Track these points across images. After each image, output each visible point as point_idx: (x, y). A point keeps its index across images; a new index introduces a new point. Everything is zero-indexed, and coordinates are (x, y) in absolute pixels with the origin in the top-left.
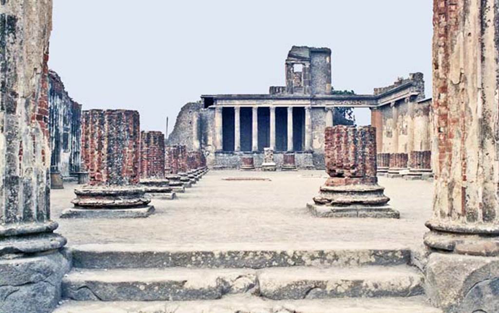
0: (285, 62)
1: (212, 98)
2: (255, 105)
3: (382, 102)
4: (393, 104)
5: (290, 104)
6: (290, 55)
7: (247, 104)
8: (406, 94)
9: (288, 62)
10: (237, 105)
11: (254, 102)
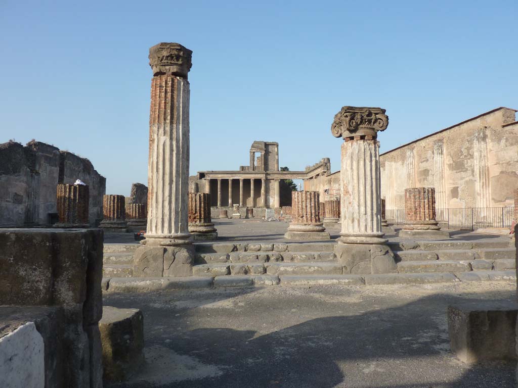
0: (249, 151)
1: (204, 173)
2: (230, 178)
3: (310, 175)
4: (314, 177)
5: (252, 177)
6: (253, 146)
7: (226, 177)
8: (320, 171)
9: (251, 151)
10: (219, 177)
11: (230, 175)
